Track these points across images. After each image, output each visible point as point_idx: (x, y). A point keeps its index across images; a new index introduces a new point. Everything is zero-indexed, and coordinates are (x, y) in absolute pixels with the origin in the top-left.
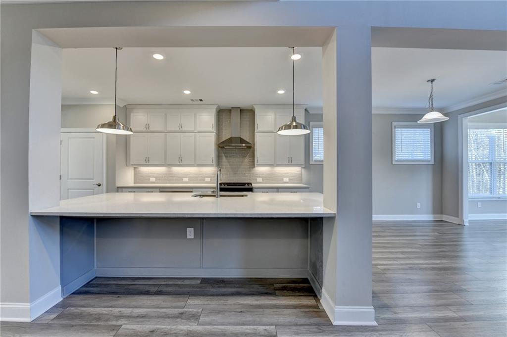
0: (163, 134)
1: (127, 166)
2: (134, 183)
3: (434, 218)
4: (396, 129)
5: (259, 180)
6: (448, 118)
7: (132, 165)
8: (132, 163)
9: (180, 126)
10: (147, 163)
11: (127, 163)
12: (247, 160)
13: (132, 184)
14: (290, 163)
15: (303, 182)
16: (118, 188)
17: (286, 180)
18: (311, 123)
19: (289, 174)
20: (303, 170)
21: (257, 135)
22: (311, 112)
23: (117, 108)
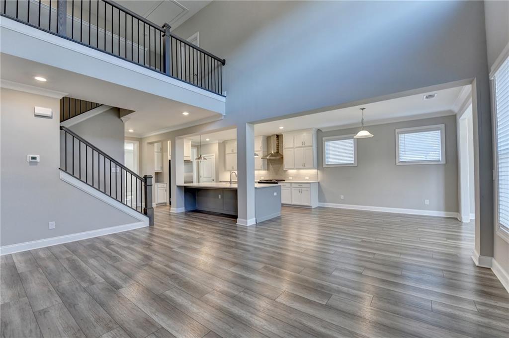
5: (290, 178)
6: (373, 135)
11: (225, 170)
14: (304, 167)
15: (319, 180)
16: (220, 182)
17: (307, 178)
18: (324, 139)
19: (309, 174)
20: (319, 171)
21: (284, 150)
22: (323, 131)
23: (219, 143)
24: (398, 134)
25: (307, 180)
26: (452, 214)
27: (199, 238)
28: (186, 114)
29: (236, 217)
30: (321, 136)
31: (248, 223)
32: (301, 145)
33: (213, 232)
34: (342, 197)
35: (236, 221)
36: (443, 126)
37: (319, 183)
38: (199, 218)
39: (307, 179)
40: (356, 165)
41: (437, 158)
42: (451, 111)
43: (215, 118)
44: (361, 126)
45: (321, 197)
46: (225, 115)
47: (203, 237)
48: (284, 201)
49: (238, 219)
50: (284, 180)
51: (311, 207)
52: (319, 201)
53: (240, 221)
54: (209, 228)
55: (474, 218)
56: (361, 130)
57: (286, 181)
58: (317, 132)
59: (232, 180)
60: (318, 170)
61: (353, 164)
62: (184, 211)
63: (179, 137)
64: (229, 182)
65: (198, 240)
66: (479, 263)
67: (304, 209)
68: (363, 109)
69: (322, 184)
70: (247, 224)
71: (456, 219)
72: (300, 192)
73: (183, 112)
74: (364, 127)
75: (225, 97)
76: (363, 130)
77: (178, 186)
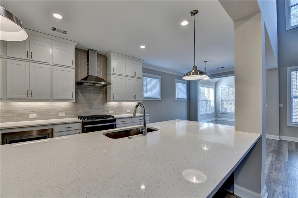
4: (177, 83)
9: (29, 54)
12: (101, 96)
14: (135, 99)
32: (133, 75)
36: (187, 82)
40: (161, 99)
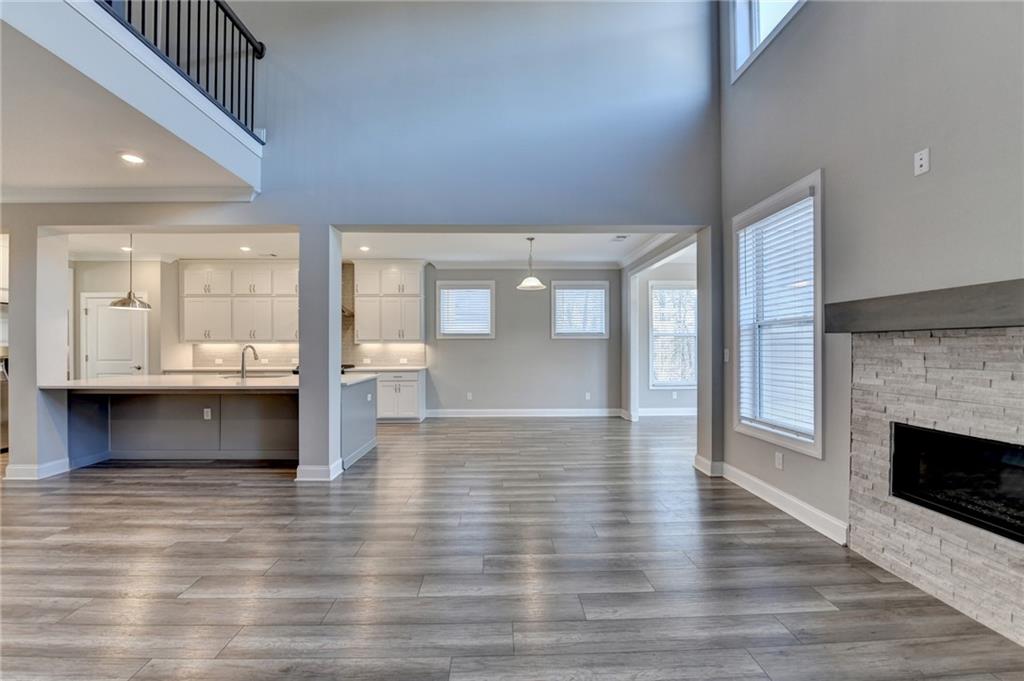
0: (229, 299)
1: (180, 342)
2: (194, 366)
3: (610, 413)
4: (557, 290)
5: (367, 361)
6: (545, 287)
7: (188, 341)
8: (186, 338)
9: (252, 288)
10: (207, 337)
11: (180, 337)
13: (191, 368)
14: (401, 338)
15: (428, 364)
16: (165, 372)
17: (404, 361)
18: (438, 283)
19: (409, 353)
20: (427, 347)
21: (357, 299)
22: (438, 267)
23: (163, 265)
24: (555, 288)
25: (404, 365)
26: (615, 412)
27: (229, 541)
28: (132, 159)
29: (293, 464)
30: (434, 277)
31: (332, 473)
32: (397, 292)
33: (251, 515)
34: (470, 396)
35: (295, 473)
36: (607, 283)
37: (427, 370)
38: (156, 485)
39: (403, 363)
40: (493, 337)
41: (599, 331)
42: (616, 263)
43: (228, 193)
44: (527, 267)
45: (432, 397)
46: (259, 191)
47: (240, 534)
48: (383, 412)
49: (299, 468)
50: (353, 366)
51: (418, 419)
52: (427, 408)
53: (305, 473)
54: (225, 507)
55: (696, 414)
56: (528, 276)
57: (357, 368)
58: (426, 267)
59: (247, 368)
60: (426, 343)
61: (488, 335)
62: (67, 469)
63: (57, 227)
64: (238, 372)
65: (231, 545)
66: (712, 472)
67: (406, 424)
68: (532, 239)
69: (433, 372)
70: (329, 476)
71: (620, 417)
72: (397, 390)
73: (123, 152)
74: (532, 270)
75: (263, 144)
76: (531, 276)
77: (45, 391)
